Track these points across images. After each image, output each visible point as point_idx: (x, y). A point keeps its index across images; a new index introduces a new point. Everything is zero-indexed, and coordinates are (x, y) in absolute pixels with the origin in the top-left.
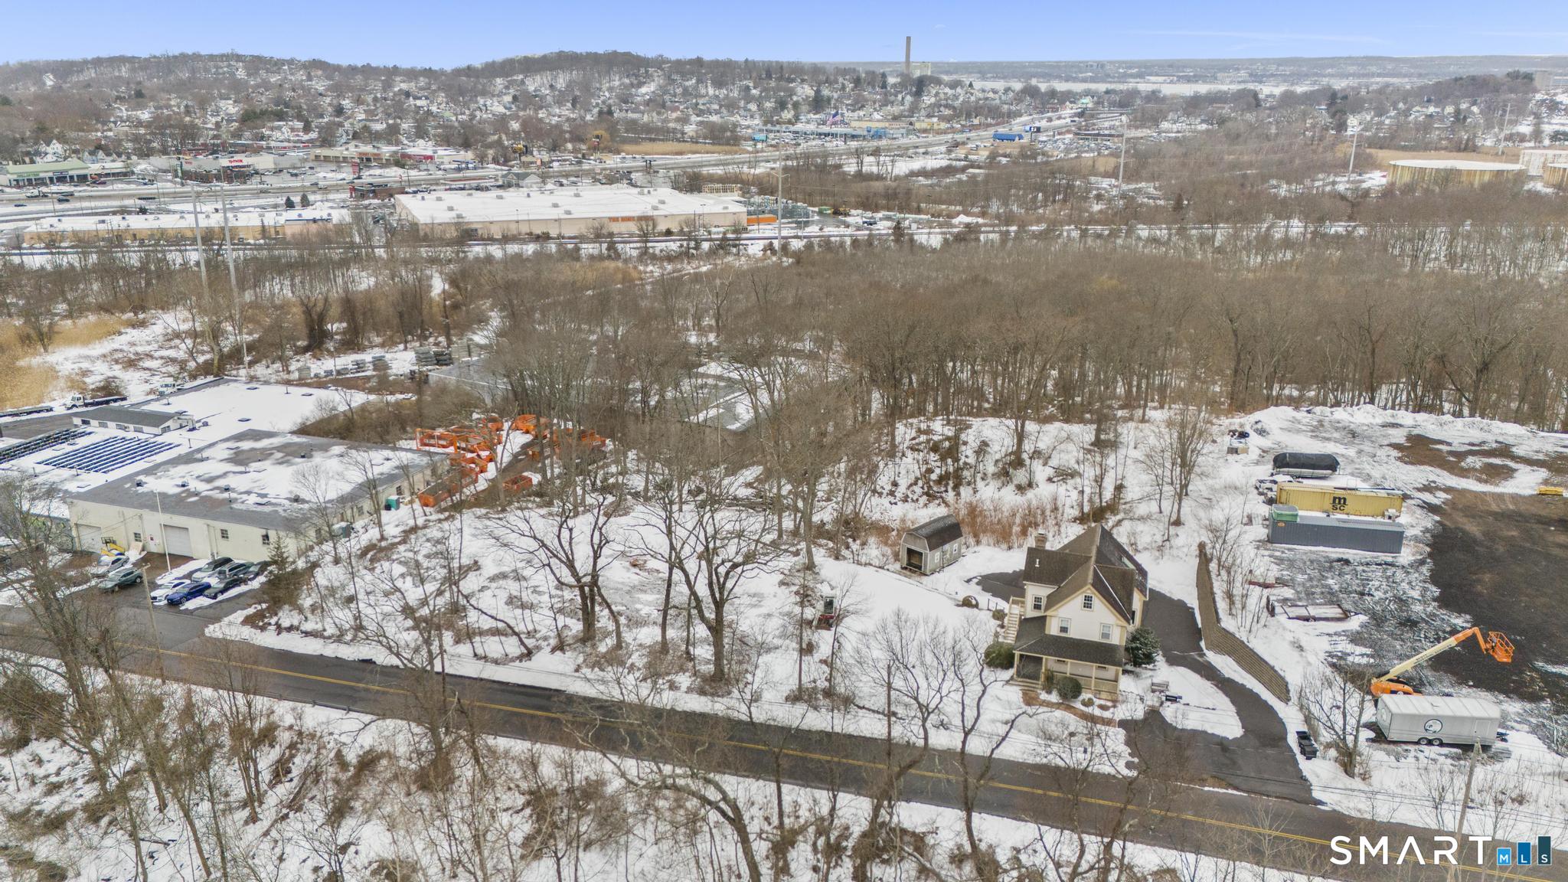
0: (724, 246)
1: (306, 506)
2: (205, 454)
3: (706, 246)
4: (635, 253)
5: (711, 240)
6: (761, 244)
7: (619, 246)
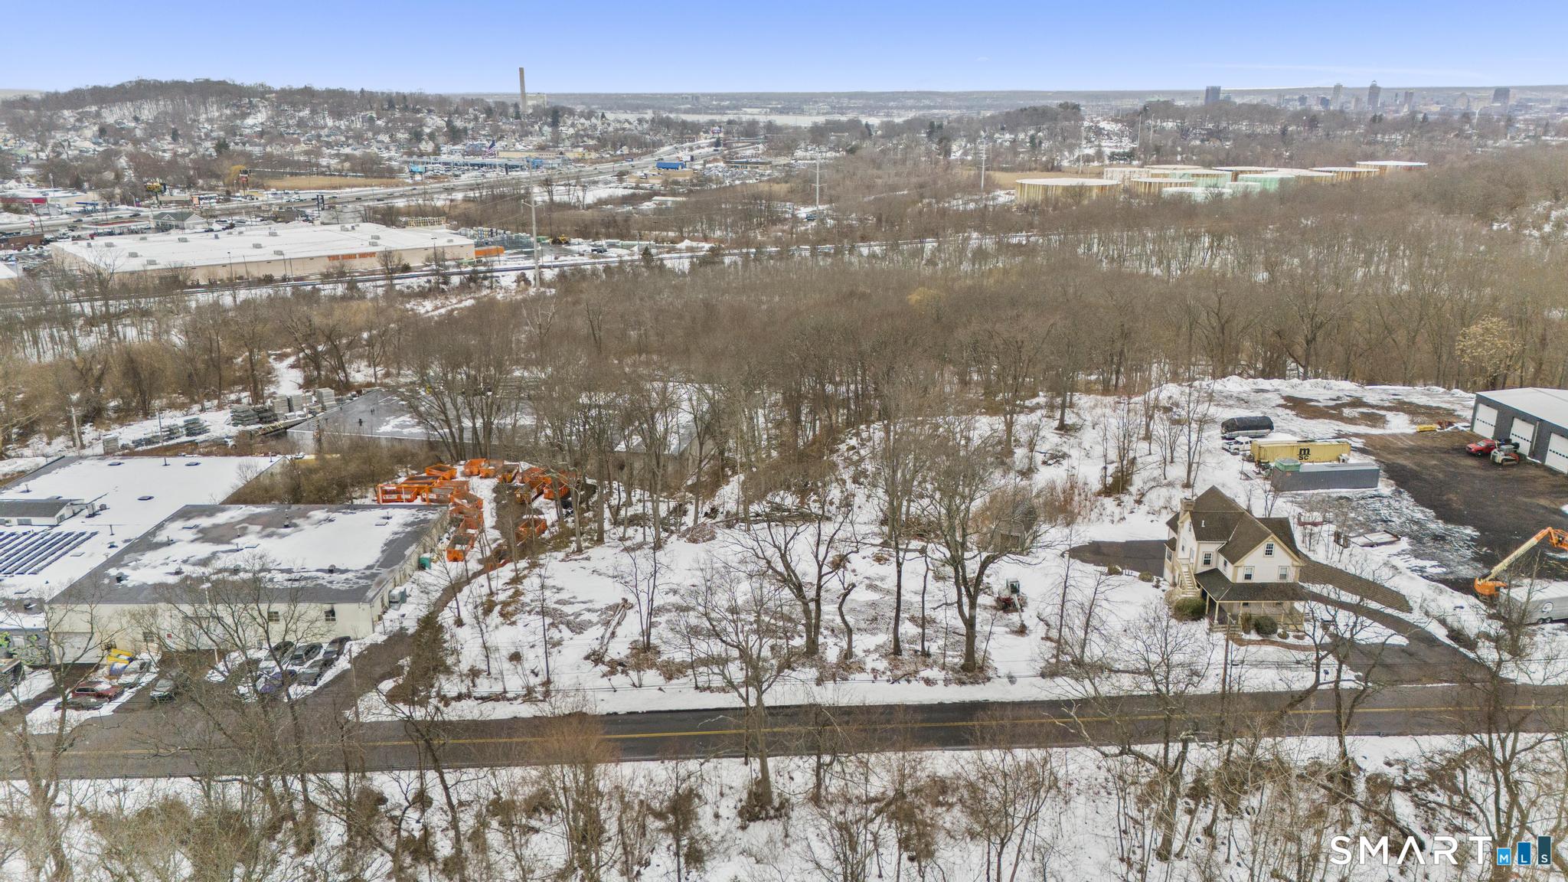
0: (473, 280)
1: (350, 575)
2: (162, 537)
3: (455, 280)
4: (380, 291)
5: (460, 273)
6: (513, 275)
7: (360, 285)
